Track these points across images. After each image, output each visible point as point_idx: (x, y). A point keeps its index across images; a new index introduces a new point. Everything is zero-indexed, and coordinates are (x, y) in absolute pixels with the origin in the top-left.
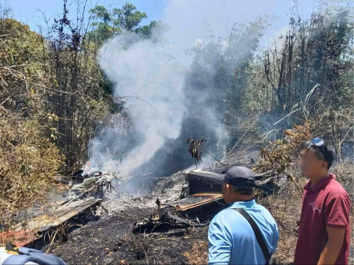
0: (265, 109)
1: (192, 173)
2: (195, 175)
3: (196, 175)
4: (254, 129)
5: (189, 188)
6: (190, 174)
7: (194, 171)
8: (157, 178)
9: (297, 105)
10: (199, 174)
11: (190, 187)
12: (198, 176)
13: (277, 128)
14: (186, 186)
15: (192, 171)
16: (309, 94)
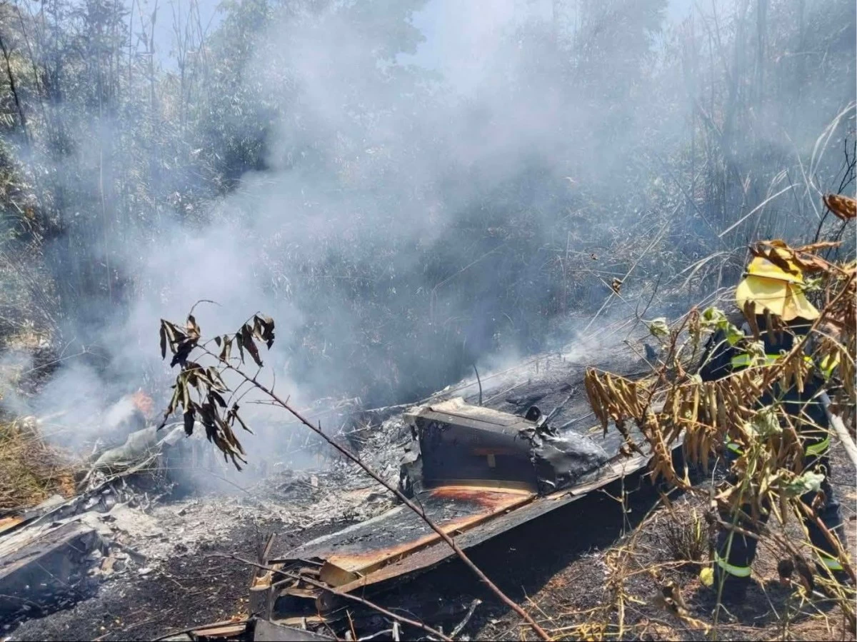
0: (686, 196)
1: (430, 416)
2: (437, 422)
3: (441, 422)
4: (657, 255)
5: (421, 465)
6: (422, 418)
7: (435, 407)
8: (382, 409)
9: (783, 175)
10: (451, 420)
11: (424, 462)
12: (447, 426)
13: (725, 250)
14: (412, 457)
15: (431, 409)
16: (823, 135)
